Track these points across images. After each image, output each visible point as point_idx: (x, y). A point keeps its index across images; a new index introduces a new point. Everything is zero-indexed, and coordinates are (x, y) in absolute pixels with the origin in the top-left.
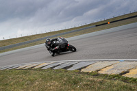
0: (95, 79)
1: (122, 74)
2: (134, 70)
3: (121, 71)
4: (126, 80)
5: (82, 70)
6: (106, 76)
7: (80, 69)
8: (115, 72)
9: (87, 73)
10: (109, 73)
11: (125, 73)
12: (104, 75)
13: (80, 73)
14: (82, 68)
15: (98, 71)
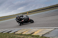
0: (21, 36)
1: (31, 34)
2: (36, 32)
3: (31, 33)
4: (33, 36)
5: (16, 33)
6: (25, 35)
7: (15, 33)
8: (29, 33)
9: (18, 34)
10: (26, 34)
11: (33, 33)
12: (24, 34)
13: (14, 34)
14: (16, 32)
15: (22, 33)
